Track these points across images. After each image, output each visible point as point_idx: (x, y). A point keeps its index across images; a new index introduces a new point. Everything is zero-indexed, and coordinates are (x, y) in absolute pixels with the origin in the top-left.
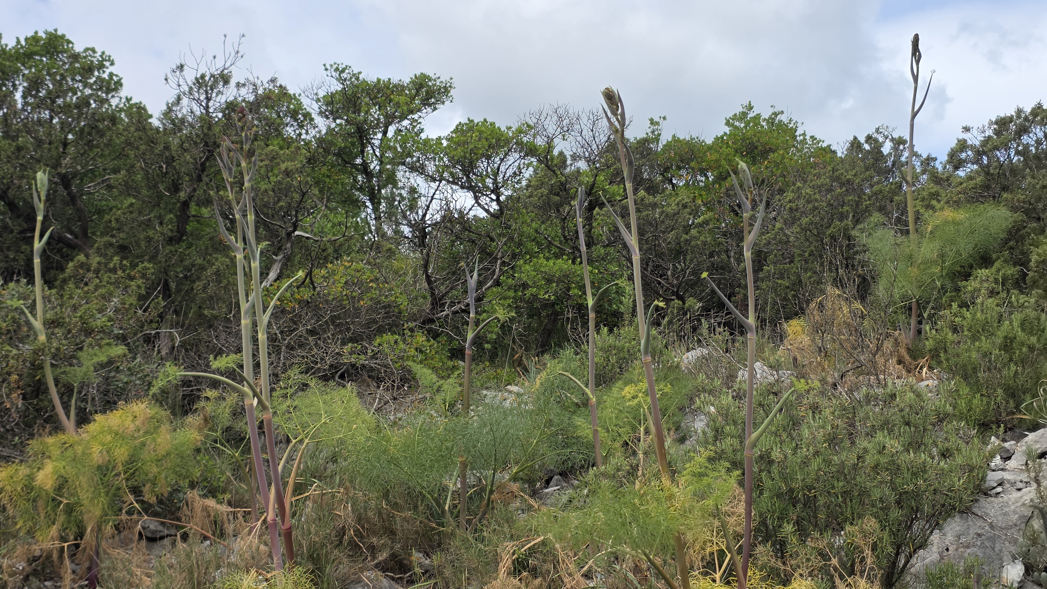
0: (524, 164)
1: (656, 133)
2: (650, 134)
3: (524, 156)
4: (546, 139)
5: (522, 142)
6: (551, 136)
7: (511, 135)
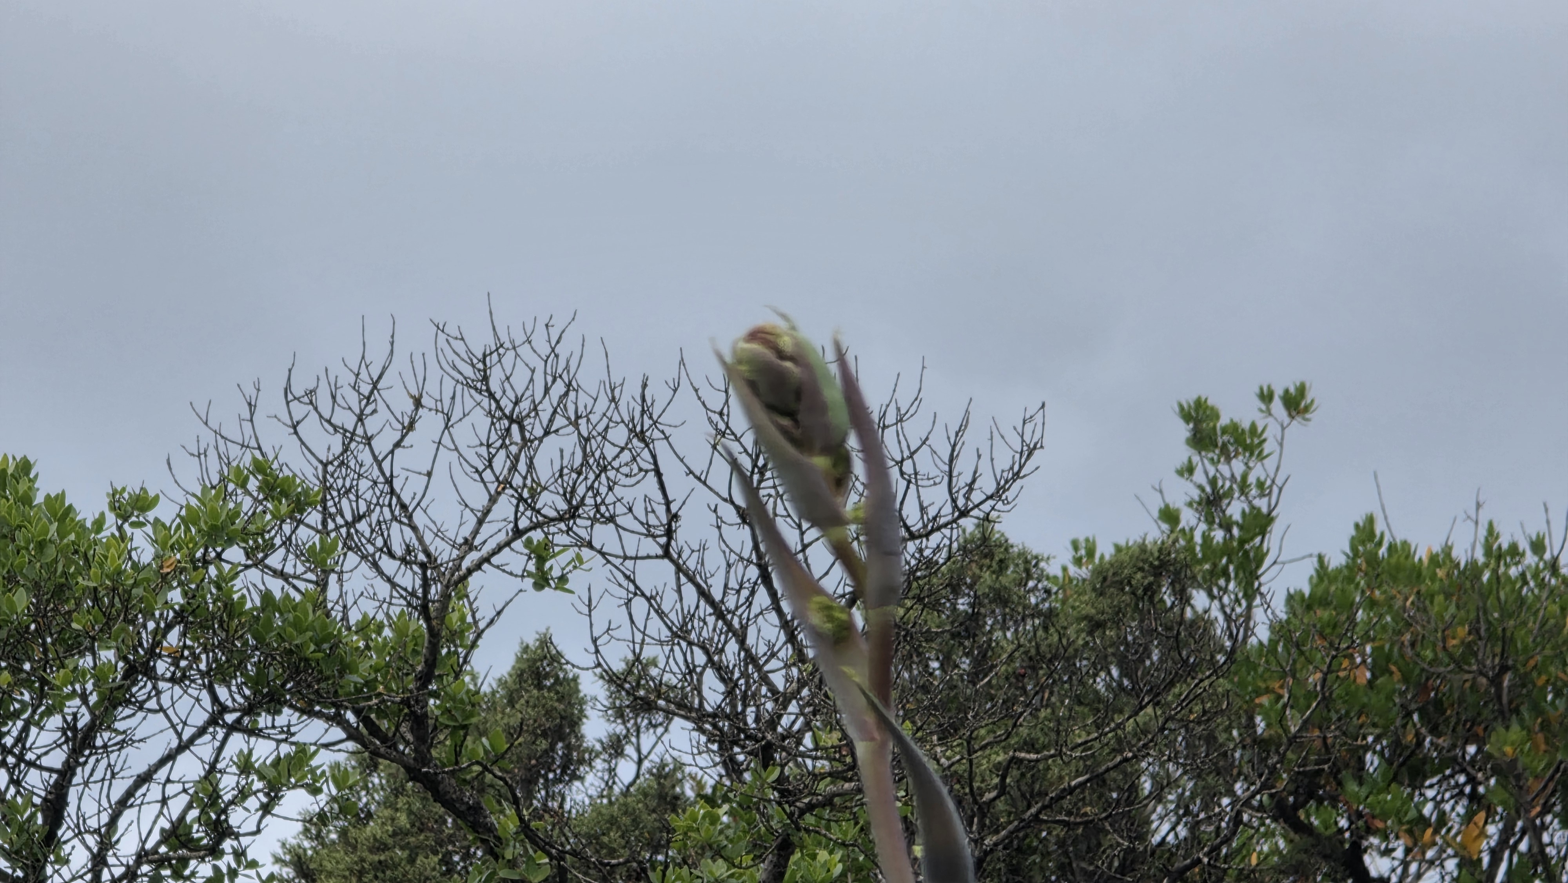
0: (245, 766)
1: (1235, 509)
2: (1188, 518)
3: (250, 709)
4: (409, 579)
5: (231, 608)
6: (444, 553)
7: (145, 552)
